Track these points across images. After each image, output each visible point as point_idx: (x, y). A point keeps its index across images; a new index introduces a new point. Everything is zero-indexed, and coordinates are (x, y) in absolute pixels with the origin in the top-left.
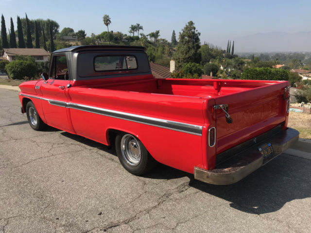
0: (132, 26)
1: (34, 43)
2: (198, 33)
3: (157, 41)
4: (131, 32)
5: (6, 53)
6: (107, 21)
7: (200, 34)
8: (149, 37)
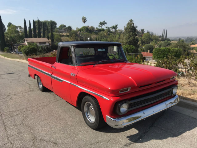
0: (101, 22)
1: (42, 34)
2: (136, 26)
3: (116, 31)
4: (100, 26)
5: (26, 41)
6: (84, 20)
7: (137, 27)
8: (111, 29)
